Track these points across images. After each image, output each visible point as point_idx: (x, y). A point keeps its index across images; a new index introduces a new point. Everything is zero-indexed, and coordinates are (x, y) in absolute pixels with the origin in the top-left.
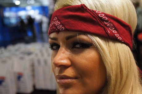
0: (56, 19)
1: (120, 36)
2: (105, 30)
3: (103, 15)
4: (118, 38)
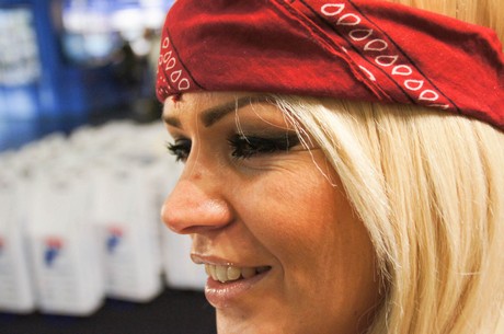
0: (166, 43)
1: (429, 85)
2: (349, 71)
4: (421, 97)
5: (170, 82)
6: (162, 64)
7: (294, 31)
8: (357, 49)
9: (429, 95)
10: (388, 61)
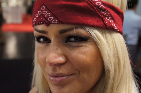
0: (44, 8)
1: (116, 25)
3: (100, 4)
5: (47, 20)
6: (42, 14)
9: (116, 28)
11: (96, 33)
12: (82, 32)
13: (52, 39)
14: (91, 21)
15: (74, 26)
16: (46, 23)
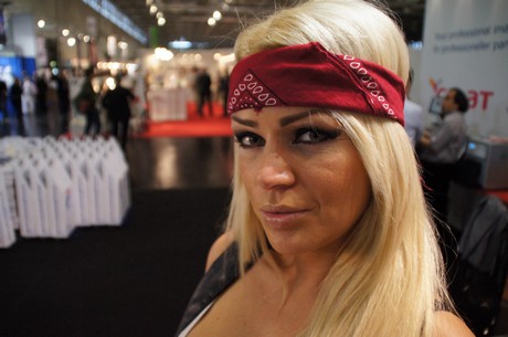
0: (249, 78)
1: (390, 107)
2: (365, 97)
3: (357, 65)
4: (389, 113)
5: (257, 101)
6: (247, 89)
7: (342, 75)
8: (365, 86)
9: (391, 112)
10: (375, 93)
11: (351, 123)
12: (325, 119)
13: (268, 137)
14: (342, 98)
15: (308, 109)
16: (254, 106)
